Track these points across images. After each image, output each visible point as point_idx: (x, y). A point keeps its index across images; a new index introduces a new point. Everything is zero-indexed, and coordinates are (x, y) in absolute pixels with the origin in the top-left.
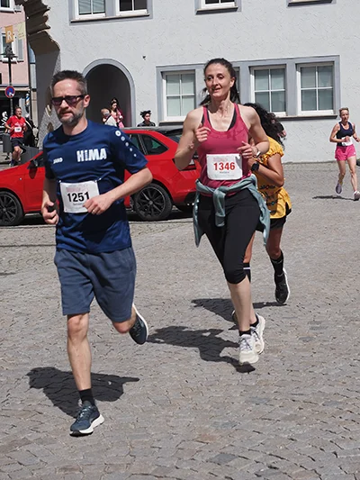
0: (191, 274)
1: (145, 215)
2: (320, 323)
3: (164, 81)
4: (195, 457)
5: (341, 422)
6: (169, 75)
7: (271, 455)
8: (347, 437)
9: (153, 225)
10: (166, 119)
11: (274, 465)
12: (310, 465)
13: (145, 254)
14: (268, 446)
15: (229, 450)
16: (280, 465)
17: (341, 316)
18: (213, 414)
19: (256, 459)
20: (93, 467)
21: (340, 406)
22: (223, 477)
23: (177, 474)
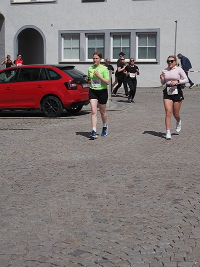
0: (70, 148)
1: (48, 114)
2: (139, 178)
3: (63, 39)
4: (62, 251)
5: (145, 234)
6: (66, 36)
7: (104, 251)
8: (147, 242)
9: (52, 120)
10: (63, 60)
11: (105, 257)
12: (125, 258)
13: (46, 136)
14: (103, 246)
15: (81, 248)
16: (109, 257)
17: (151, 175)
18: (75, 228)
19: (96, 253)
20: (4, 256)
21: (145, 225)
22: (76, 263)
23: (51, 261)
